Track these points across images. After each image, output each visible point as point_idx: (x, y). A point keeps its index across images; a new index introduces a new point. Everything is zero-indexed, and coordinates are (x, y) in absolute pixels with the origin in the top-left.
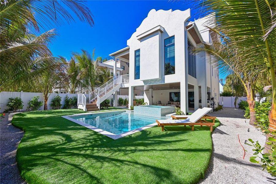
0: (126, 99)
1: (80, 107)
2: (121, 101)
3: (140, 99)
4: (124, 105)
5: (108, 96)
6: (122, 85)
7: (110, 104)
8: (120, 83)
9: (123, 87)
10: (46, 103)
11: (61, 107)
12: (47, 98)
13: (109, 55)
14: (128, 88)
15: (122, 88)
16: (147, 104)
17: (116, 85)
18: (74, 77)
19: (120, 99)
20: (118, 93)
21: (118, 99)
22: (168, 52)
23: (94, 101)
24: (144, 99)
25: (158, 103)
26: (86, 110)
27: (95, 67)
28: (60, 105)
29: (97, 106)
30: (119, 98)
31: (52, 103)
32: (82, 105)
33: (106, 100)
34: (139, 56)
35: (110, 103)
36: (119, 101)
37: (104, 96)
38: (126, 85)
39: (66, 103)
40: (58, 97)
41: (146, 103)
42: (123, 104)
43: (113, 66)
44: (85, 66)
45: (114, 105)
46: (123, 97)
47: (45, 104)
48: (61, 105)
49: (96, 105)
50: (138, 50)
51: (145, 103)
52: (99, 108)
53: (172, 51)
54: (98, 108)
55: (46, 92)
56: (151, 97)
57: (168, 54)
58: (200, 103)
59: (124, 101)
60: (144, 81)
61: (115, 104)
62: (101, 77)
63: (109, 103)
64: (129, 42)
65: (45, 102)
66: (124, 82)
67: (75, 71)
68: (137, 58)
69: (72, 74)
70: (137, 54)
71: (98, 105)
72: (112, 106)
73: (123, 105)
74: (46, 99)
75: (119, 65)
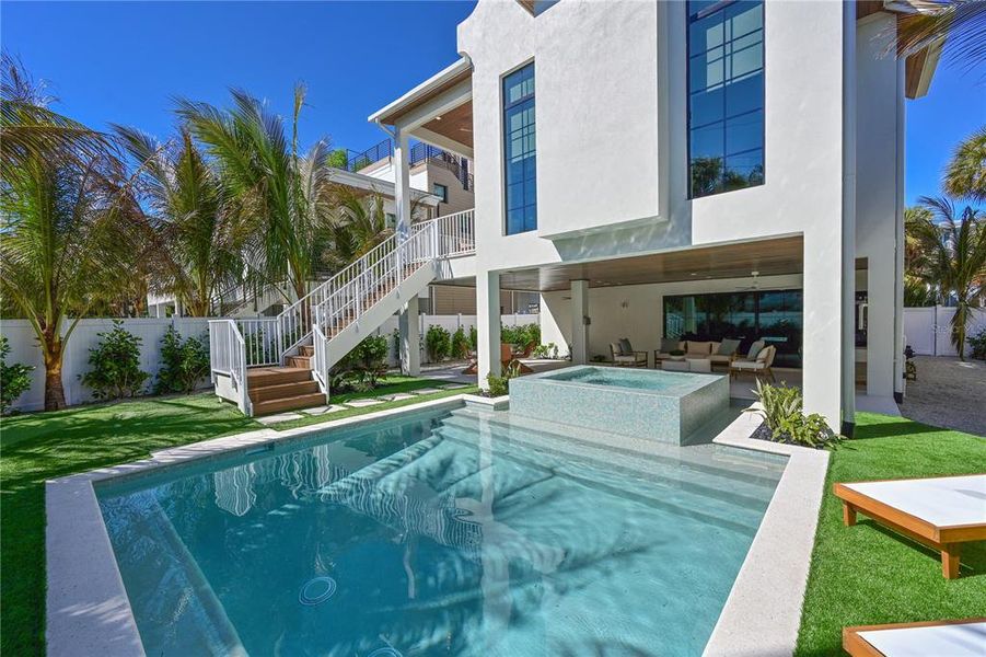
0: (460, 331)
1: (224, 388)
2: (440, 343)
3: (520, 330)
4: (454, 355)
5: (374, 320)
6: (439, 267)
7: (387, 359)
8: (428, 259)
9: (447, 276)
10: (53, 372)
11: (145, 385)
12: (61, 344)
13: (370, 118)
14: (470, 283)
15: (437, 284)
16: (556, 350)
17: (408, 268)
18: (199, 236)
19: (431, 331)
20: (424, 306)
21: (425, 333)
22: (710, 56)
23: (302, 351)
24: (542, 329)
25: (615, 349)
26: (248, 409)
27: (305, 184)
28: (136, 377)
29: (316, 379)
30: (426, 329)
31: (93, 368)
32: (230, 379)
33: (370, 338)
34: (528, 102)
35: (390, 353)
36: (428, 339)
37: (351, 325)
38: (459, 269)
39: (166, 366)
40: (122, 339)
41: (551, 346)
42: (449, 354)
43: (392, 185)
44: (253, 177)
45: (407, 366)
46: (449, 324)
47: (49, 378)
48: (143, 376)
49: (311, 378)
50: (526, 71)
51: (544, 348)
52: (324, 390)
53: (737, 45)
54: (318, 390)
55: (48, 314)
56: (581, 319)
57: (710, 68)
58: (861, 351)
59: (451, 342)
60: (561, 242)
61: (411, 357)
62: (342, 236)
63: (381, 353)
64: (469, 34)
65: (48, 367)
66: (451, 254)
67: (202, 204)
68: (516, 121)
69: (188, 217)
70: (516, 94)
71: (321, 377)
72: (399, 366)
73: (446, 359)
74: (51, 352)
75: (420, 181)
